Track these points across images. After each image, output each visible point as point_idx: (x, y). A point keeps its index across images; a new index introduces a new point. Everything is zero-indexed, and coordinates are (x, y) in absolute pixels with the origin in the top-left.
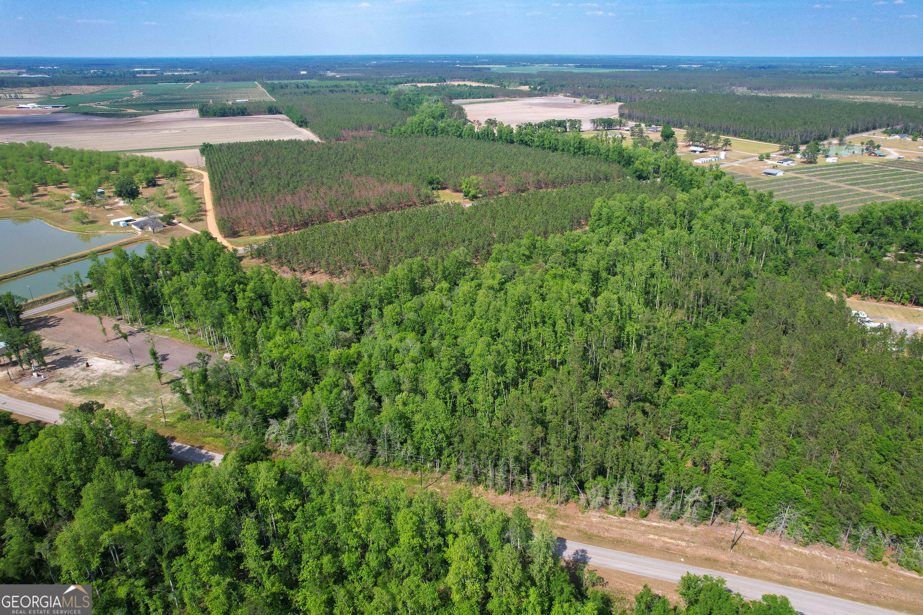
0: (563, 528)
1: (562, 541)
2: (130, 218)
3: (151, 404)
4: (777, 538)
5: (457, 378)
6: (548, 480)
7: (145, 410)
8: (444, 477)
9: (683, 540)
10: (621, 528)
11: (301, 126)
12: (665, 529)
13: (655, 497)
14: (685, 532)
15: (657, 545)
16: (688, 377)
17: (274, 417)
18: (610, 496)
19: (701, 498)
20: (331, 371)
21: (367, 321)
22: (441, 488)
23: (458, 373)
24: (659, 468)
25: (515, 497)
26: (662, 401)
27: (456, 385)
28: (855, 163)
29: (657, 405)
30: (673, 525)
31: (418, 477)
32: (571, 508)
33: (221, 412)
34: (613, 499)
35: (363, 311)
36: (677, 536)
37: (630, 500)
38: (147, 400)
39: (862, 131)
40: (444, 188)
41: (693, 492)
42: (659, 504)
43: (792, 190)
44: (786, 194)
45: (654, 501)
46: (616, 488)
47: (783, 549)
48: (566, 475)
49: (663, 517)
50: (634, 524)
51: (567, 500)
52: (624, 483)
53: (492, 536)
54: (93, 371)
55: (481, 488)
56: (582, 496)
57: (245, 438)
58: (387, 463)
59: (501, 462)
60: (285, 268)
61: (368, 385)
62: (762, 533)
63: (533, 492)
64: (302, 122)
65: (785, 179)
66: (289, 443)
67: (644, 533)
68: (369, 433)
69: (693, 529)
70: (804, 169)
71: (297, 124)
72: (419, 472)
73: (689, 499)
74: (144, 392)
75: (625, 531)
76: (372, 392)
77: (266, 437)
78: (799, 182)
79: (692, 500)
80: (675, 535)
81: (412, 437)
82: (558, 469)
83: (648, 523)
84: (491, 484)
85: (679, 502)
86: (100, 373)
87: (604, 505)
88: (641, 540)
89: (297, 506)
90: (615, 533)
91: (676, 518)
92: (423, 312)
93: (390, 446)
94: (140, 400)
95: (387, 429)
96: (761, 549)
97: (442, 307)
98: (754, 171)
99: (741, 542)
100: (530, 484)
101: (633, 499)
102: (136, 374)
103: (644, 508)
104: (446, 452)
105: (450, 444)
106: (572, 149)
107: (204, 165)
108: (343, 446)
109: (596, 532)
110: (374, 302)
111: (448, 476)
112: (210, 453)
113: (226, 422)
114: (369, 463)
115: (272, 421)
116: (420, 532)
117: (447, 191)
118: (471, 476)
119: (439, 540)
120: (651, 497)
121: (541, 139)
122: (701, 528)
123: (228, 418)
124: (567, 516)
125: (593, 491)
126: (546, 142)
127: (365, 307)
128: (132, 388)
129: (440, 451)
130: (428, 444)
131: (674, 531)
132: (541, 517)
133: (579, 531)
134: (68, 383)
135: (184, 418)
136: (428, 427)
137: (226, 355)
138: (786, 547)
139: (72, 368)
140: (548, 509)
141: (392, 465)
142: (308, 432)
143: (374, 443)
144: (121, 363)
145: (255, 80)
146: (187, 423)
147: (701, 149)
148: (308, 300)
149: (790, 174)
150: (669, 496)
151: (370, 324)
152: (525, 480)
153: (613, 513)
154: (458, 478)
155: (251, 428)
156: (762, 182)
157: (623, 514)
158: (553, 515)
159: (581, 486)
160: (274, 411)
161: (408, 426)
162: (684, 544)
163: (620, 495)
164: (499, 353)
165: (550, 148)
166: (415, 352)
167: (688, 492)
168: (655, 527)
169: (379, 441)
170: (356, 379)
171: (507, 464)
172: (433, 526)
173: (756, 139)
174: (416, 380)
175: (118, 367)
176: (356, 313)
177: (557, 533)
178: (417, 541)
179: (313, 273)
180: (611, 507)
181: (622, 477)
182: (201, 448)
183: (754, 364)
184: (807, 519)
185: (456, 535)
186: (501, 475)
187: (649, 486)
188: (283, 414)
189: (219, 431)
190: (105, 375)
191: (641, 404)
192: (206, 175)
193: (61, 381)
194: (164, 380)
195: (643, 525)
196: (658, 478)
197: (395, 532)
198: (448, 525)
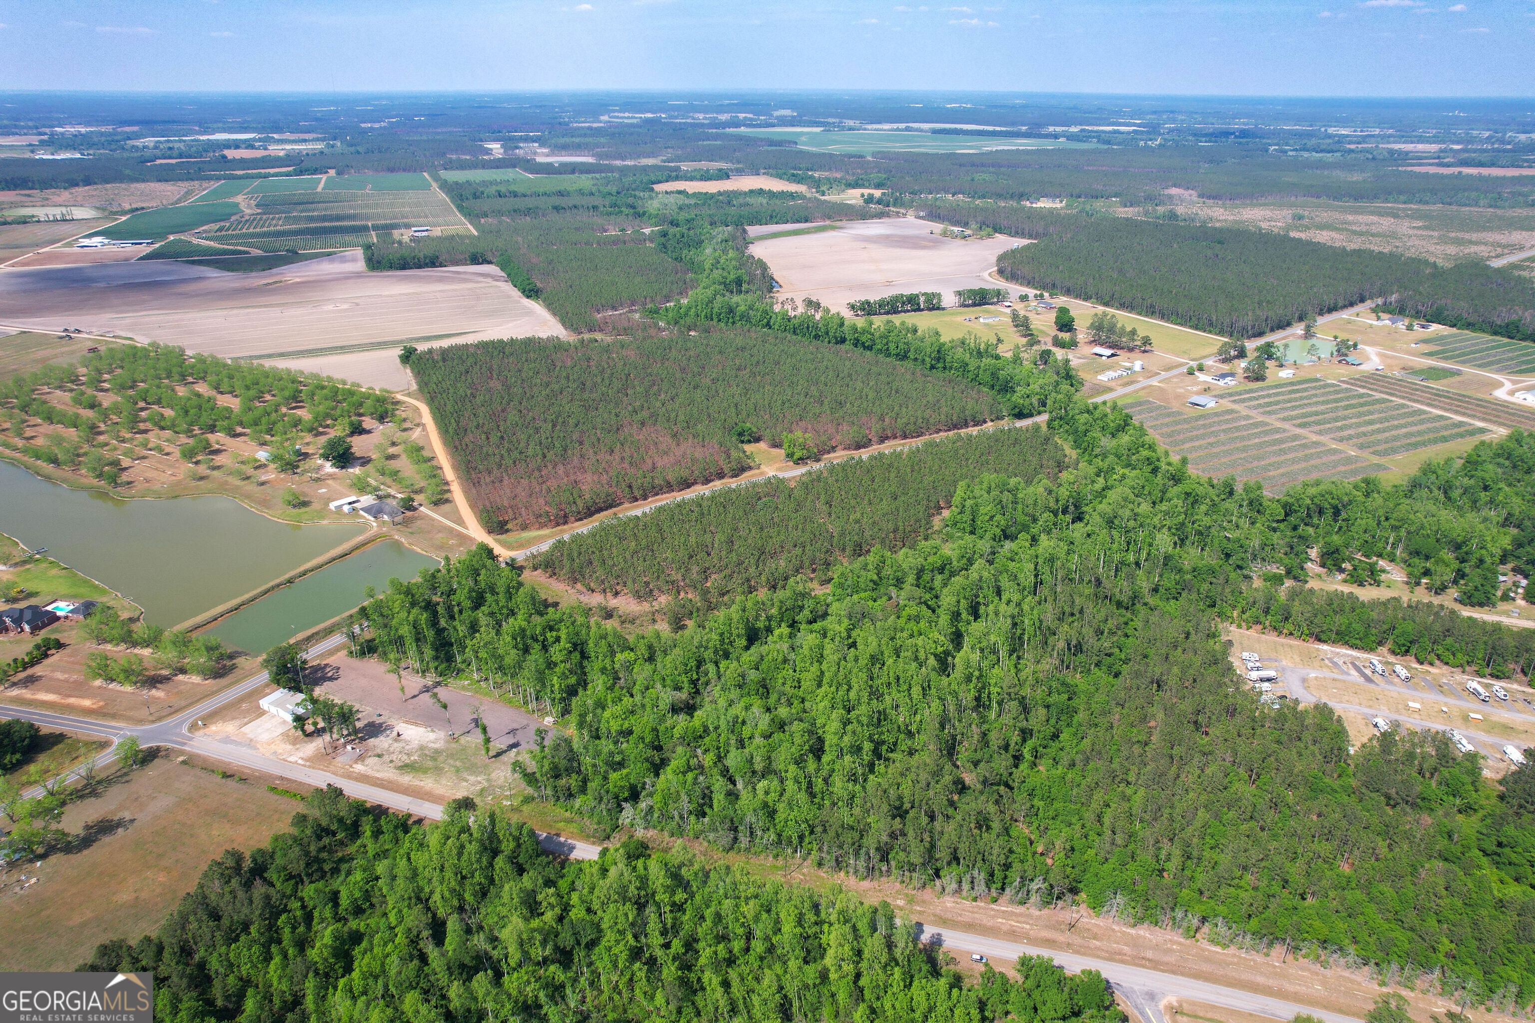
0: (920, 913)
1: (919, 925)
2: (353, 498)
3: (486, 784)
4: (1111, 920)
5: (811, 755)
6: (906, 868)
7: (482, 790)
8: (805, 863)
9: (1027, 923)
10: (973, 912)
11: (528, 297)
12: (1012, 913)
13: (1004, 884)
14: (1030, 916)
15: (1004, 928)
16: (1048, 750)
17: (626, 800)
18: (964, 884)
19: (1043, 886)
20: (680, 750)
21: (702, 680)
22: (803, 874)
23: (811, 750)
24: (1007, 857)
25: (875, 883)
26: (1016, 785)
27: (811, 765)
28: (1317, 380)
29: (1011, 788)
30: (1020, 909)
31: (780, 862)
32: (928, 894)
33: (570, 796)
34: (966, 886)
35: (698, 667)
36: (1023, 919)
37: (981, 887)
38: (479, 779)
39: (1345, 307)
40: (758, 440)
41: (1036, 881)
42: (1008, 891)
43: (1222, 437)
44: (1211, 444)
45: (1003, 889)
46: (968, 876)
47: (1113, 930)
48: (923, 864)
49: (1012, 902)
50: (985, 908)
51: (924, 886)
52: (975, 872)
53: (863, 927)
54: (407, 742)
55: (842, 874)
56: (938, 882)
57: (599, 823)
58: (748, 850)
59: (863, 851)
60: (579, 586)
61: (719, 764)
62: (1098, 916)
63: (892, 878)
64: (530, 291)
65: (1216, 414)
66: (645, 828)
67: (993, 917)
68: (732, 820)
69: (1037, 913)
70: (1247, 392)
71: (523, 292)
72: (780, 858)
73: (1034, 886)
74: (473, 769)
75: (976, 915)
76: (726, 773)
77: (620, 822)
78: (1233, 420)
79: (1036, 887)
80: (1020, 919)
81: (775, 825)
82: (916, 859)
83: (997, 908)
84: (852, 871)
85: (1026, 888)
86: (415, 744)
87: (959, 890)
88: (990, 924)
89: (686, 900)
90: (967, 917)
91: (1023, 903)
92: (763, 666)
93: (751, 833)
94: (472, 778)
95: (750, 818)
96: (1095, 930)
97: (785, 661)
98: (1178, 396)
99: (1079, 925)
100: (889, 871)
101: (984, 887)
102: (454, 745)
103: (994, 893)
104: (807, 840)
105: (812, 832)
106: (928, 359)
107: (414, 387)
108: (702, 831)
109: (950, 916)
110: (708, 654)
111: (809, 861)
112: (570, 841)
113: (577, 806)
114: (731, 848)
115: (624, 804)
116: (800, 921)
117: (762, 445)
118: (834, 864)
119: (816, 929)
120: (999, 885)
121: (885, 341)
122: (1045, 912)
123: (578, 802)
124: (924, 902)
125: (948, 877)
126: (892, 346)
127: (700, 663)
128: (458, 764)
129: (801, 838)
130: (791, 832)
131: (1021, 915)
132: (900, 902)
133: (934, 915)
134: (386, 758)
135: (528, 800)
136: (791, 817)
137: (547, 719)
138: (1116, 928)
139: (382, 738)
140: (907, 895)
141: (753, 851)
142: (666, 816)
143: (736, 830)
144: (433, 731)
145: (422, 170)
146: (532, 806)
147: (1109, 352)
148: (632, 650)
149: (1226, 404)
150: (1016, 883)
151: (707, 683)
152: (884, 868)
153: (966, 899)
154: (820, 864)
155: (605, 813)
156: (1186, 421)
157: (975, 899)
158: (911, 901)
159: (937, 874)
160: (626, 794)
161: (772, 814)
162: (1028, 927)
163: (972, 882)
164: (854, 732)
165: (897, 355)
166: (764, 722)
167: (1032, 880)
168: (1003, 912)
169: (740, 828)
170: (708, 760)
171: (868, 853)
172: (810, 917)
173: (1191, 327)
174: (769, 757)
175: (432, 736)
176: (691, 670)
177: (915, 919)
178: (798, 930)
179: (616, 594)
180: (964, 893)
181: (974, 866)
182: (558, 835)
183: (1116, 737)
184: (1133, 904)
185: (831, 924)
186: (861, 863)
187: (998, 874)
188: (634, 795)
189: (568, 814)
190: (422, 748)
191: (995, 788)
192: (424, 409)
193: (379, 756)
194: (491, 753)
195: (993, 909)
196: (1007, 866)
197: (778, 921)
198: (823, 915)
